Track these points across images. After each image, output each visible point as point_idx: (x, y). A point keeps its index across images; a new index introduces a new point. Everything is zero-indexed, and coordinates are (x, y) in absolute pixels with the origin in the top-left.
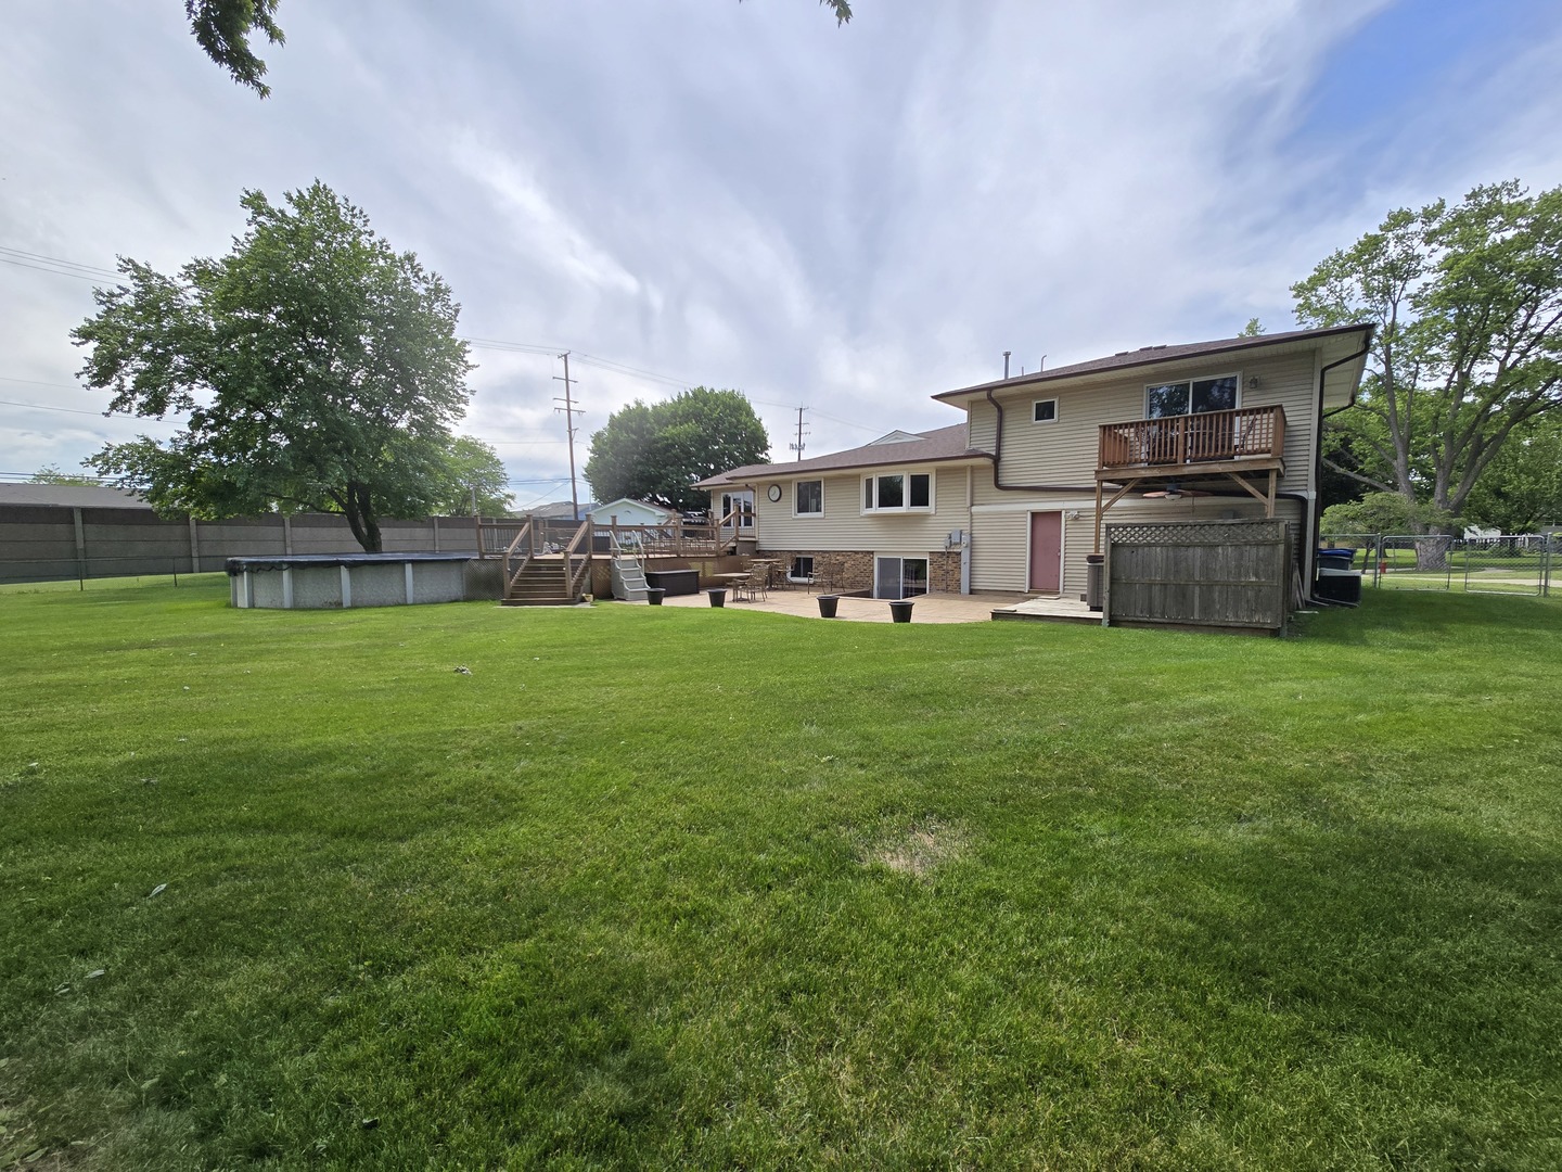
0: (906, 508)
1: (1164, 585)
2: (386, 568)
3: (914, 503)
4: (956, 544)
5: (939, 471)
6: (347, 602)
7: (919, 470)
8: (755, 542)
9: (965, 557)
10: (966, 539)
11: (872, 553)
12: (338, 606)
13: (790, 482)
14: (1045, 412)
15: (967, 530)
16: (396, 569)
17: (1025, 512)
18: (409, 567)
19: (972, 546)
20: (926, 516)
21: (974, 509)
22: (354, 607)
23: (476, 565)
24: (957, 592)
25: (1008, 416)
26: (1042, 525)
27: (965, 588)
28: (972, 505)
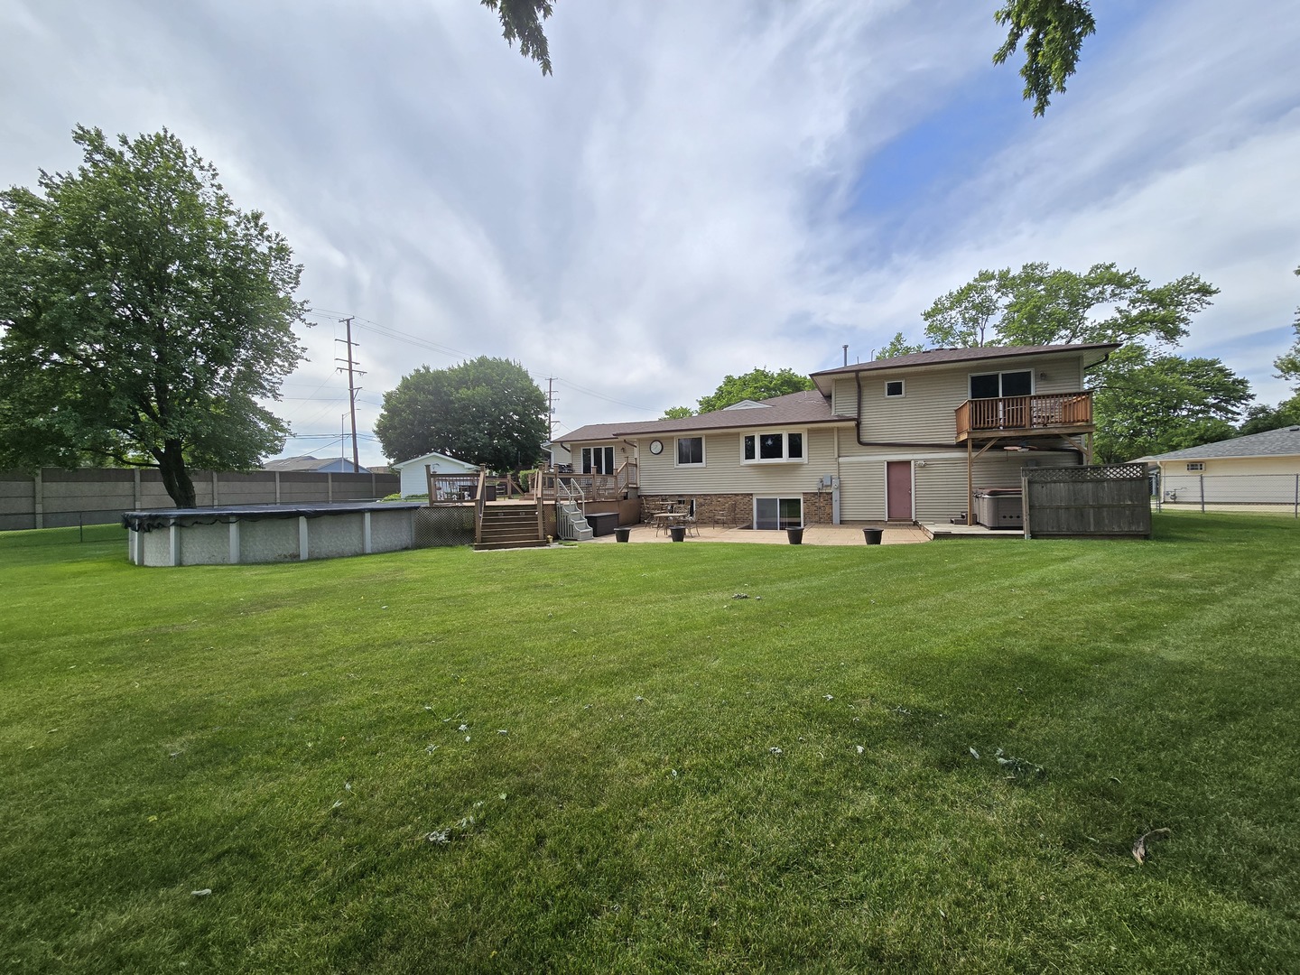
0: (785, 458)
1: (1067, 508)
2: (345, 518)
3: (791, 455)
4: (827, 486)
5: (810, 431)
6: (304, 555)
7: (795, 430)
8: (637, 488)
9: (836, 496)
10: (835, 483)
11: (751, 495)
12: (294, 558)
13: (672, 438)
14: (895, 389)
15: (835, 474)
16: (355, 518)
17: (883, 462)
18: (368, 516)
19: (840, 488)
20: (799, 465)
21: (841, 460)
22: (314, 559)
23: (427, 512)
24: (829, 523)
25: (866, 392)
26: (896, 471)
27: (836, 519)
28: (839, 457)
